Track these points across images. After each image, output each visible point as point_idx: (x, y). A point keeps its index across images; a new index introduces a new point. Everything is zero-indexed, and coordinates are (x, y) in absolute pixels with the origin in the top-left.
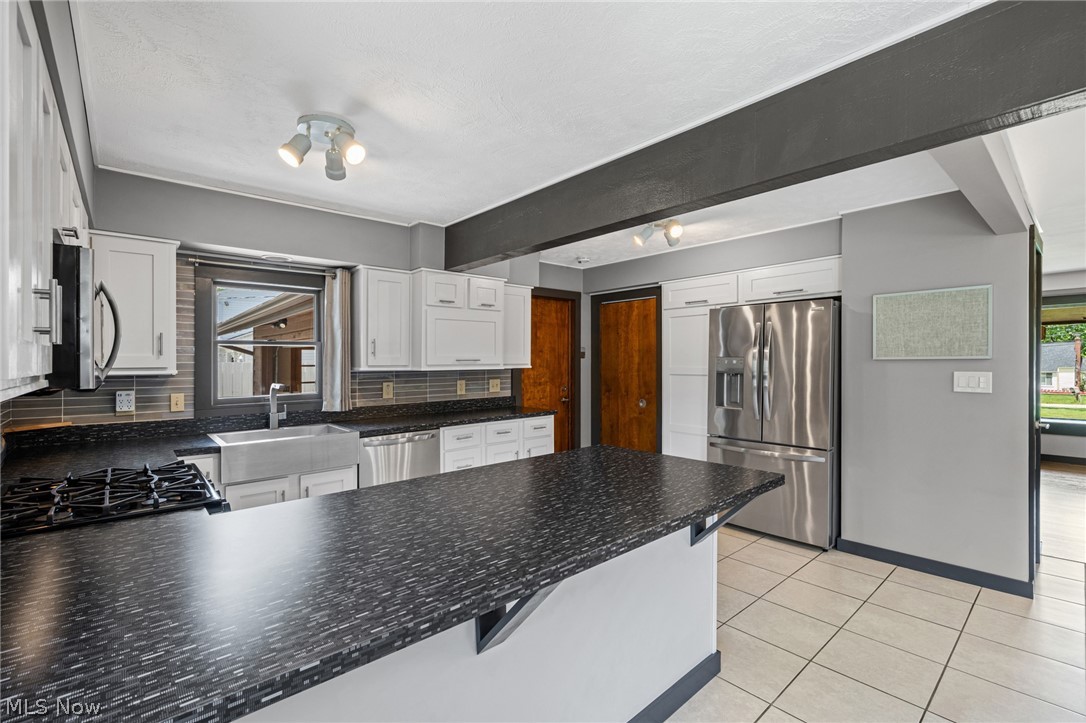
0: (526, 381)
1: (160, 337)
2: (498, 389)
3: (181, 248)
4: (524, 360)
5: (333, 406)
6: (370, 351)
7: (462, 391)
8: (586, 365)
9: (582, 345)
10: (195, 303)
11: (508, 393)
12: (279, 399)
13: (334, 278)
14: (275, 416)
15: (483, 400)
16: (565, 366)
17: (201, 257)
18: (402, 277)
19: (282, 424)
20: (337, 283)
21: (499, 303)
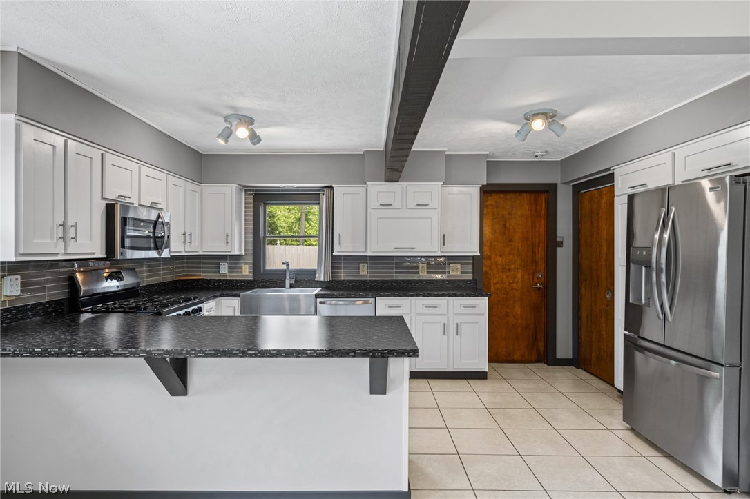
2: (455, 272)
6: (338, 242)
7: (423, 272)
9: (559, 234)
11: (469, 276)
13: (324, 193)
14: (289, 281)
15: (443, 281)
16: (541, 254)
17: (255, 190)
18: (359, 189)
20: (325, 197)
21: (435, 203)
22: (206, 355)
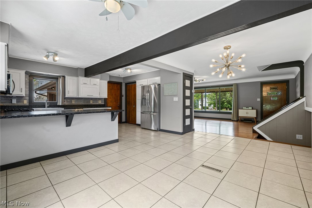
0: (109, 101)
1: (22, 89)
2: (100, 102)
3: (26, 71)
4: (106, 96)
5: (60, 104)
6: (68, 93)
7: (91, 102)
8: (124, 99)
9: (123, 94)
10: (29, 82)
11: (103, 103)
12: (47, 102)
13: (60, 78)
14: (46, 106)
15: (97, 105)
16: (119, 98)
17: (30, 73)
18: (75, 78)
19: (48, 107)
20: (61, 79)
21: (98, 84)
22: (86, 113)
